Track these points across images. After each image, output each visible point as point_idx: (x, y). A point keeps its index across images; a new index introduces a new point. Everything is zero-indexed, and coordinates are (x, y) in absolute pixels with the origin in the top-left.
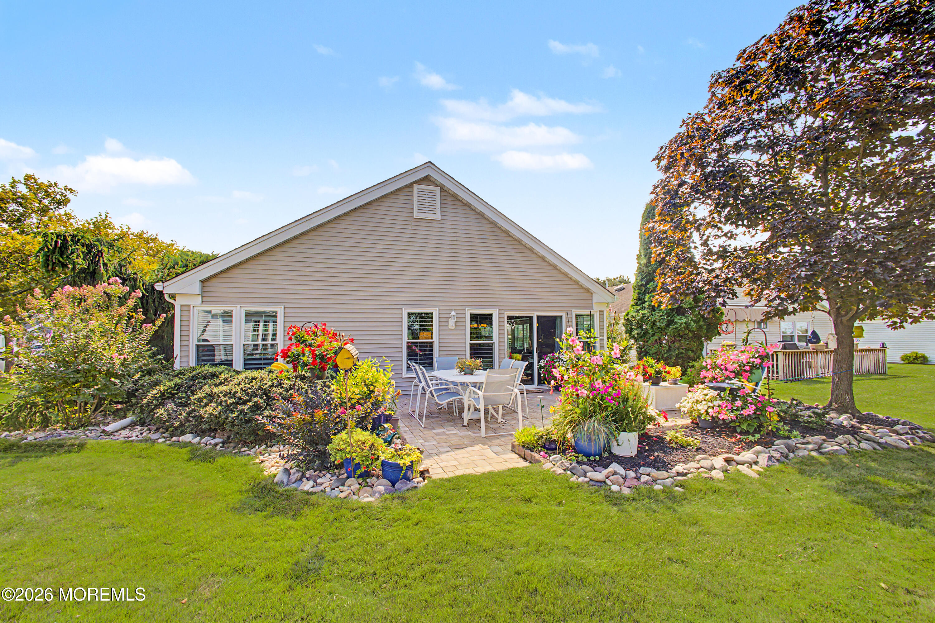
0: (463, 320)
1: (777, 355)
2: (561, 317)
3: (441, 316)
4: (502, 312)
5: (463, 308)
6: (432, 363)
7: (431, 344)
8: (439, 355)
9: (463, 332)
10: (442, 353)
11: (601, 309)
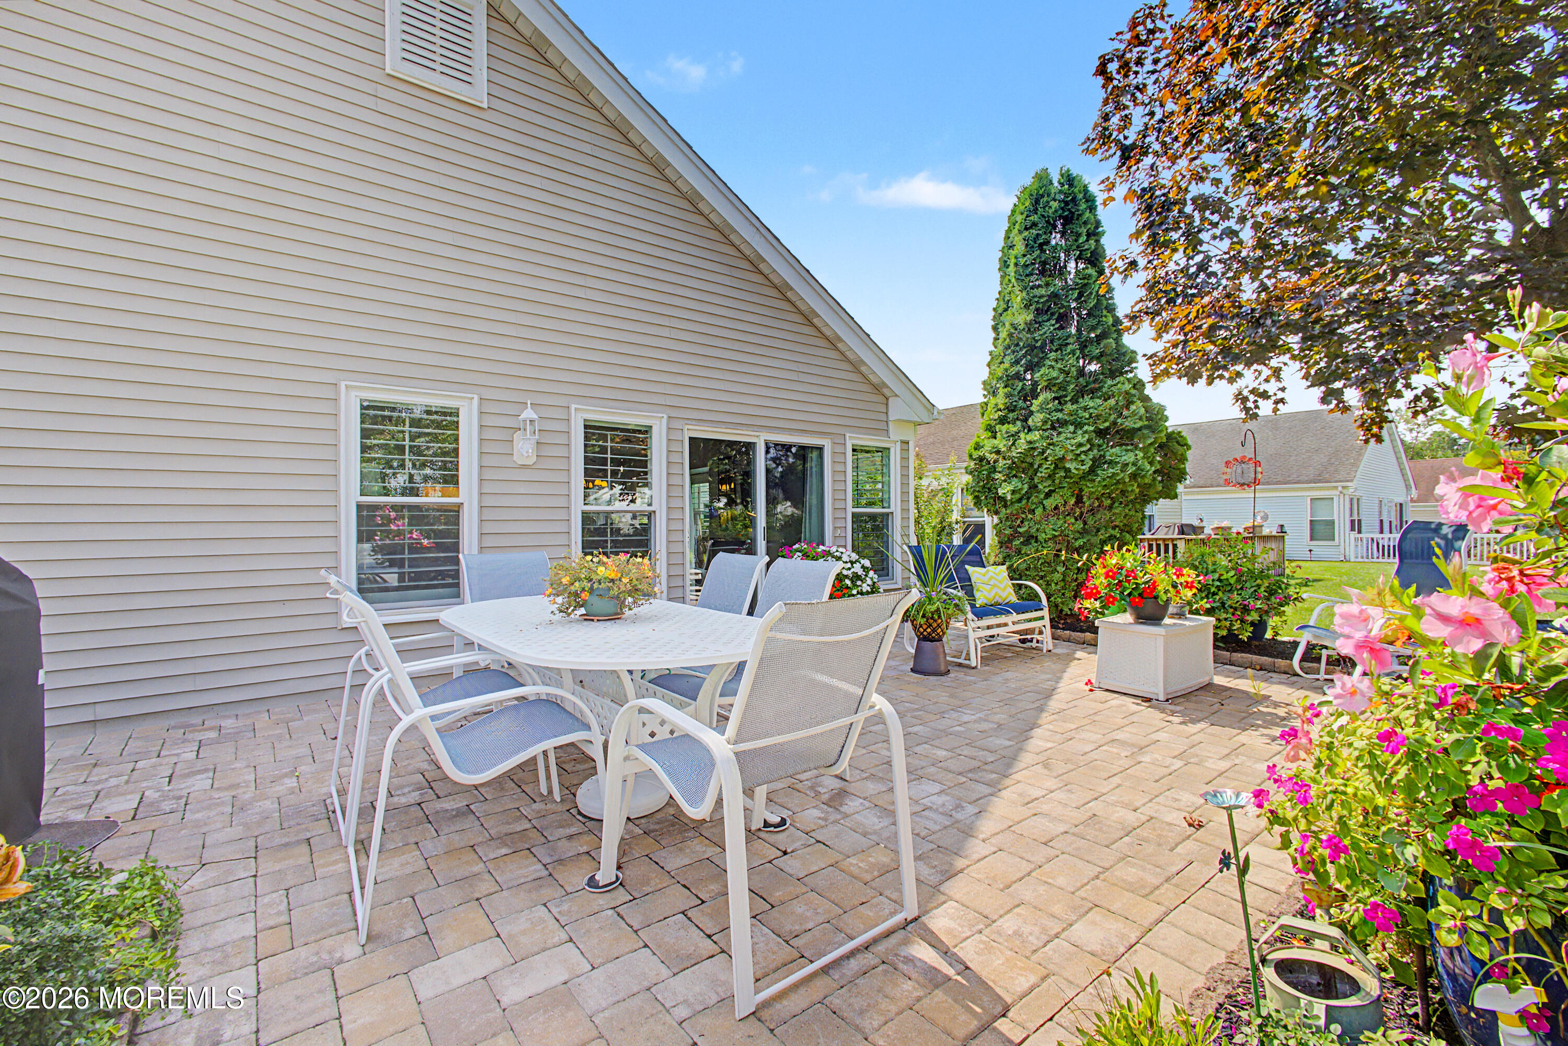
0: (562, 439)
1: (1175, 546)
2: (820, 449)
3: (489, 421)
4: (676, 424)
5: (562, 402)
6: (456, 575)
7: (453, 514)
8: (481, 548)
9: (562, 477)
10: (489, 542)
11: (905, 438)
